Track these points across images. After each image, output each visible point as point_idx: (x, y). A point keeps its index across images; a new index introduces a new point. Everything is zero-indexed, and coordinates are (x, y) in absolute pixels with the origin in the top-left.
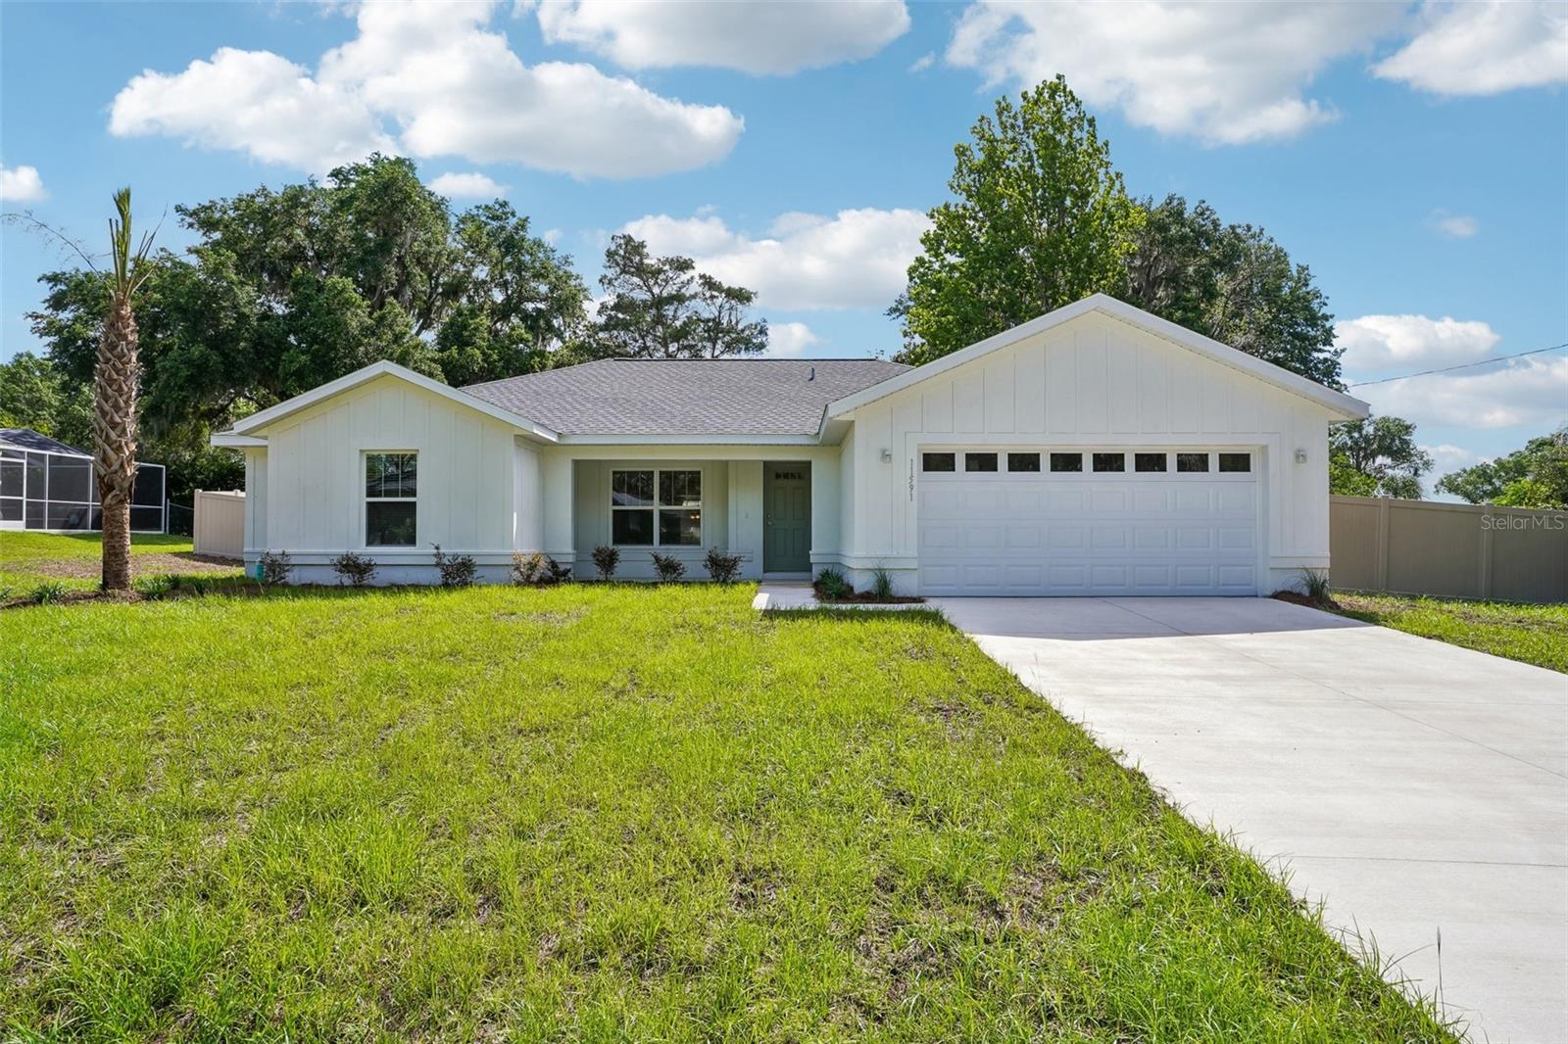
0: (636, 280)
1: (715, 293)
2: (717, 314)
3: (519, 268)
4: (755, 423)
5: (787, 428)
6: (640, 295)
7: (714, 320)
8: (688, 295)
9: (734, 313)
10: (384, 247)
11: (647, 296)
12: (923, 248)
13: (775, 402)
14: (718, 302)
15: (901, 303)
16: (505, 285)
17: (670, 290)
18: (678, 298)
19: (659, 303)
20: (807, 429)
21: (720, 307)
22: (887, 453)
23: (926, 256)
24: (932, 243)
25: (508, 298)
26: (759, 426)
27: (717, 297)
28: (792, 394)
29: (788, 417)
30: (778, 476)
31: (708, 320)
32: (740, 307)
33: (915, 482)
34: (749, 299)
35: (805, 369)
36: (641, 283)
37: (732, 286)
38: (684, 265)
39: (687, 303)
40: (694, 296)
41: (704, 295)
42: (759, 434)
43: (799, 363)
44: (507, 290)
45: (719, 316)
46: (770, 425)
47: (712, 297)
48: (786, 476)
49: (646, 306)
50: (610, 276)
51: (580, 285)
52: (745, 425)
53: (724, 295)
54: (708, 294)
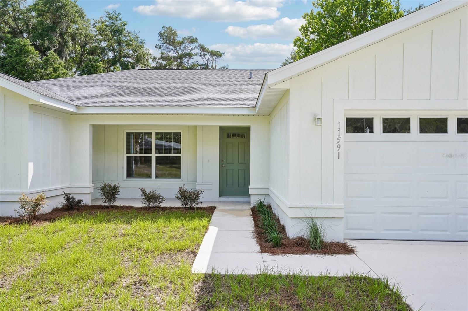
0: (171, 47)
1: (206, 53)
2: (206, 62)
3: (119, 43)
4: (212, 101)
5: (234, 103)
6: (172, 54)
7: (205, 65)
8: (193, 54)
9: (214, 62)
10: (52, 29)
11: (176, 55)
12: (300, 33)
13: (227, 89)
14: (207, 57)
15: (287, 61)
16: (113, 50)
17: (187, 51)
18: (190, 55)
19: (181, 57)
20: (247, 104)
21: (208, 59)
22: (318, 117)
23: (301, 37)
24: (304, 30)
25: (115, 56)
26: (215, 102)
27: (206, 55)
28: (238, 85)
29: (235, 97)
30: (228, 136)
31: (203, 65)
32: (217, 60)
33: (342, 143)
34: (220, 56)
35: (246, 74)
36: (174, 49)
37: (213, 50)
38: (193, 41)
39: (193, 57)
40: (196, 54)
41: (201, 54)
42: (215, 107)
43: (242, 71)
44: (114, 52)
45: (208, 64)
46: (223, 102)
47: (204, 55)
48: (234, 135)
49: (175, 58)
50: (160, 44)
51: (149, 52)
52: (206, 102)
53: (209, 54)
54: (202, 53)
